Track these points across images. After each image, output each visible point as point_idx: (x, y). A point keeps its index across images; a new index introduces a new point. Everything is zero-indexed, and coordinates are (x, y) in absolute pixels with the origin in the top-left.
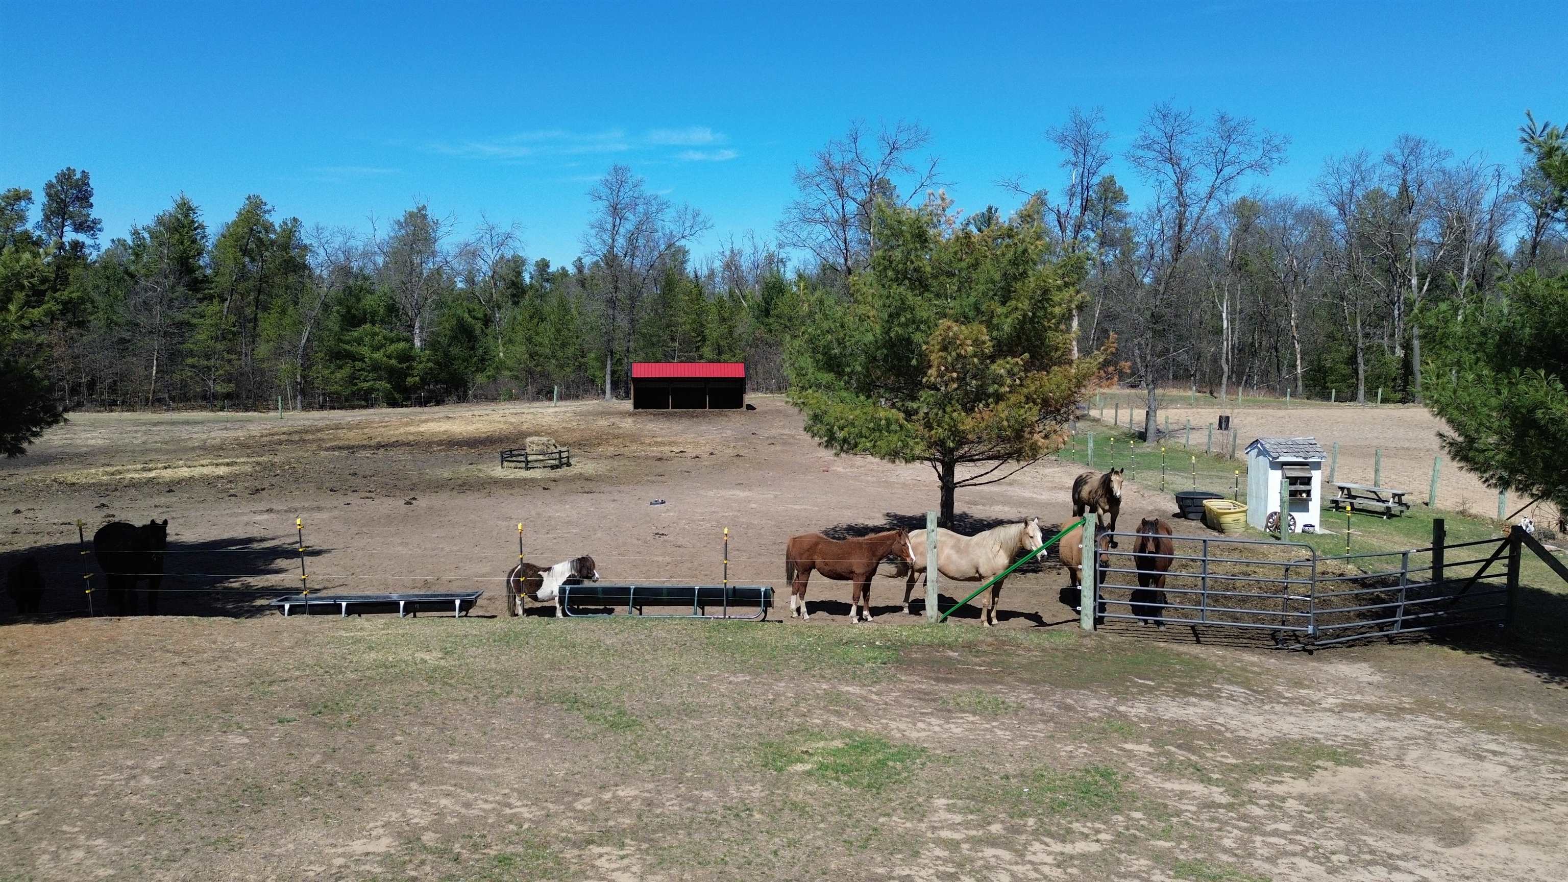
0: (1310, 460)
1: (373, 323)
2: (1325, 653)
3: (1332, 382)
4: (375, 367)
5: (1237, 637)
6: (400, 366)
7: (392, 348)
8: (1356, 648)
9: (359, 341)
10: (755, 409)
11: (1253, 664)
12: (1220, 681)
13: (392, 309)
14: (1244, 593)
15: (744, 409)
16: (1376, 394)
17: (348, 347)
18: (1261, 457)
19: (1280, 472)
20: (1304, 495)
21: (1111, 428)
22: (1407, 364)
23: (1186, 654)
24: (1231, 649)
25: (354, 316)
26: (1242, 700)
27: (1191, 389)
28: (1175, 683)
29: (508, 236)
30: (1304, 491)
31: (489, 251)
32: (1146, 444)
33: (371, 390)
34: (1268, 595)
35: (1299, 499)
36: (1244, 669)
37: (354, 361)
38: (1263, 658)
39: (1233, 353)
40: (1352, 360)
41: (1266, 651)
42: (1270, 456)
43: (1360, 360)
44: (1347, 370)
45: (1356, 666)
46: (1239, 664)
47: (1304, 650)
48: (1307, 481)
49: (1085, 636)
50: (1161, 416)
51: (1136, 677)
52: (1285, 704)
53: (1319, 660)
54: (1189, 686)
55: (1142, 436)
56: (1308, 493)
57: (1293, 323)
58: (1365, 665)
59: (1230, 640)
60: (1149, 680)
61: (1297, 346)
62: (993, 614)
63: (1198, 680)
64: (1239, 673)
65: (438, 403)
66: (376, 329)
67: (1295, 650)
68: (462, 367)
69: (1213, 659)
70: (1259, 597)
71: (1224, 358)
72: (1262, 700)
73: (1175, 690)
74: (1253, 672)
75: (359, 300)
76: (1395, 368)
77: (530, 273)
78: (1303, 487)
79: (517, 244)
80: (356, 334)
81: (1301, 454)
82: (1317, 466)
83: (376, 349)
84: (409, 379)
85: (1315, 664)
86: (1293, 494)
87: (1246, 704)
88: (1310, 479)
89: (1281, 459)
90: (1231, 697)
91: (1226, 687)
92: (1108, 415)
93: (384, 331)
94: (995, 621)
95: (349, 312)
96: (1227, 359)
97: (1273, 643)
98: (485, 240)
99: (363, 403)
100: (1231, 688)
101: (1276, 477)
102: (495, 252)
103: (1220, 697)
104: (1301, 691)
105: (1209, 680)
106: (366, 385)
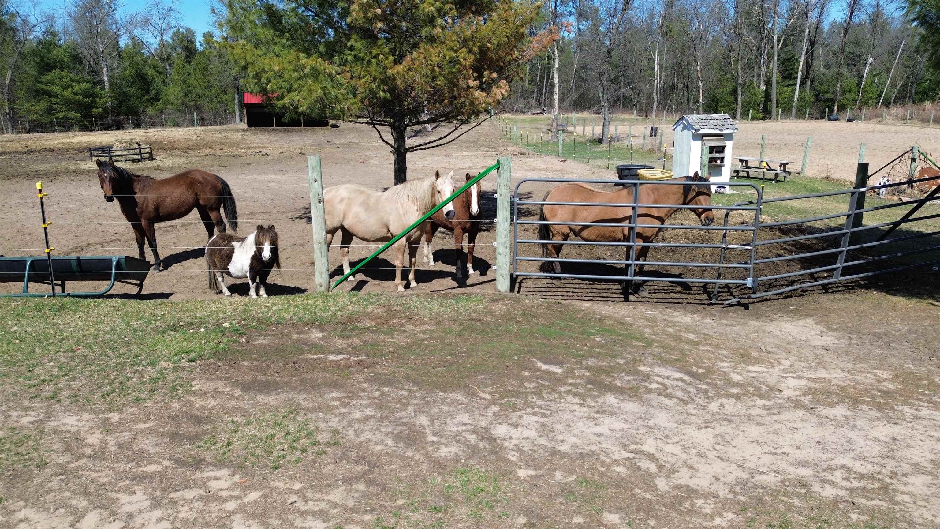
0: (725, 131)
1: (62, 69)
2: (762, 307)
3: (721, 107)
4: (67, 102)
5: (667, 292)
6: (85, 100)
7: (77, 88)
8: (793, 299)
9: (52, 83)
10: (338, 127)
11: (688, 329)
12: (649, 360)
13: (76, 58)
14: (672, 244)
15: (329, 127)
16: (748, 114)
17: (44, 87)
18: (686, 131)
19: (700, 143)
20: (719, 162)
21: (581, 137)
22: (767, 95)
23: (609, 318)
24: (661, 306)
25: (47, 64)
26: (679, 394)
27: (633, 114)
28: (589, 369)
29: (170, 9)
30: (718, 158)
31: (157, 20)
32: (602, 145)
33: (65, 118)
34: (696, 245)
35: (715, 165)
36: (678, 338)
37: (50, 97)
38: (696, 317)
39: (660, 91)
40: (734, 92)
41: (700, 308)
42: (693, 129)
43: (739, 92)
44: (731, 99)
45: (801, 322)
46: (671, 330)
47: (739, 304)
48: (722, 149)
49: (497, 300)
50: (612, 130)
51: (540, 360)
52: (737, 397)
53: (757, 316)
54: (608, 374)
55: (600, 141)
56: (722, 159)
57: (698, 68)
58: (809, 321)
59: (660, 296)
60: (556, 363)
61: (700, 84)
62: (411, 276)
63: (621, 361)
64: (672, 344)
65: (118, 129)
66: (64, 73)
67: (731, 305)
68: (137, 102)
69: (641, 323)
70: (687, 247)
71: (655, 92)
72: (706, 392)
73: (589, 381)
74: (689, 342)
75: (49, 52)
76: (760, 97)
77: (200, 42)
78: (718, 155)
79: (178, 16)
80: (49, 77)
81: (718, 127)
82: (729, 137)
83: (65, 88)
84: (94, 110)
85: (756, 323)
86: (711, 160)
87: (684, 402)
88: (723, 148)
89: (702, 131)
90: (664, 391)
91: (657, 370)
92: (579, 129)
93: (71, 75)
94: (413, 284)
95: (42, 60)
96: (657, 93)
97: (704, 297)
98: (154, 13)
99: (62, 128)
100: (663, 371)
101: (697, 147)
102: (162, 21)
103: (649, 391)
104: (751, 368)
105: (635, 360)
106: (61, 115)
